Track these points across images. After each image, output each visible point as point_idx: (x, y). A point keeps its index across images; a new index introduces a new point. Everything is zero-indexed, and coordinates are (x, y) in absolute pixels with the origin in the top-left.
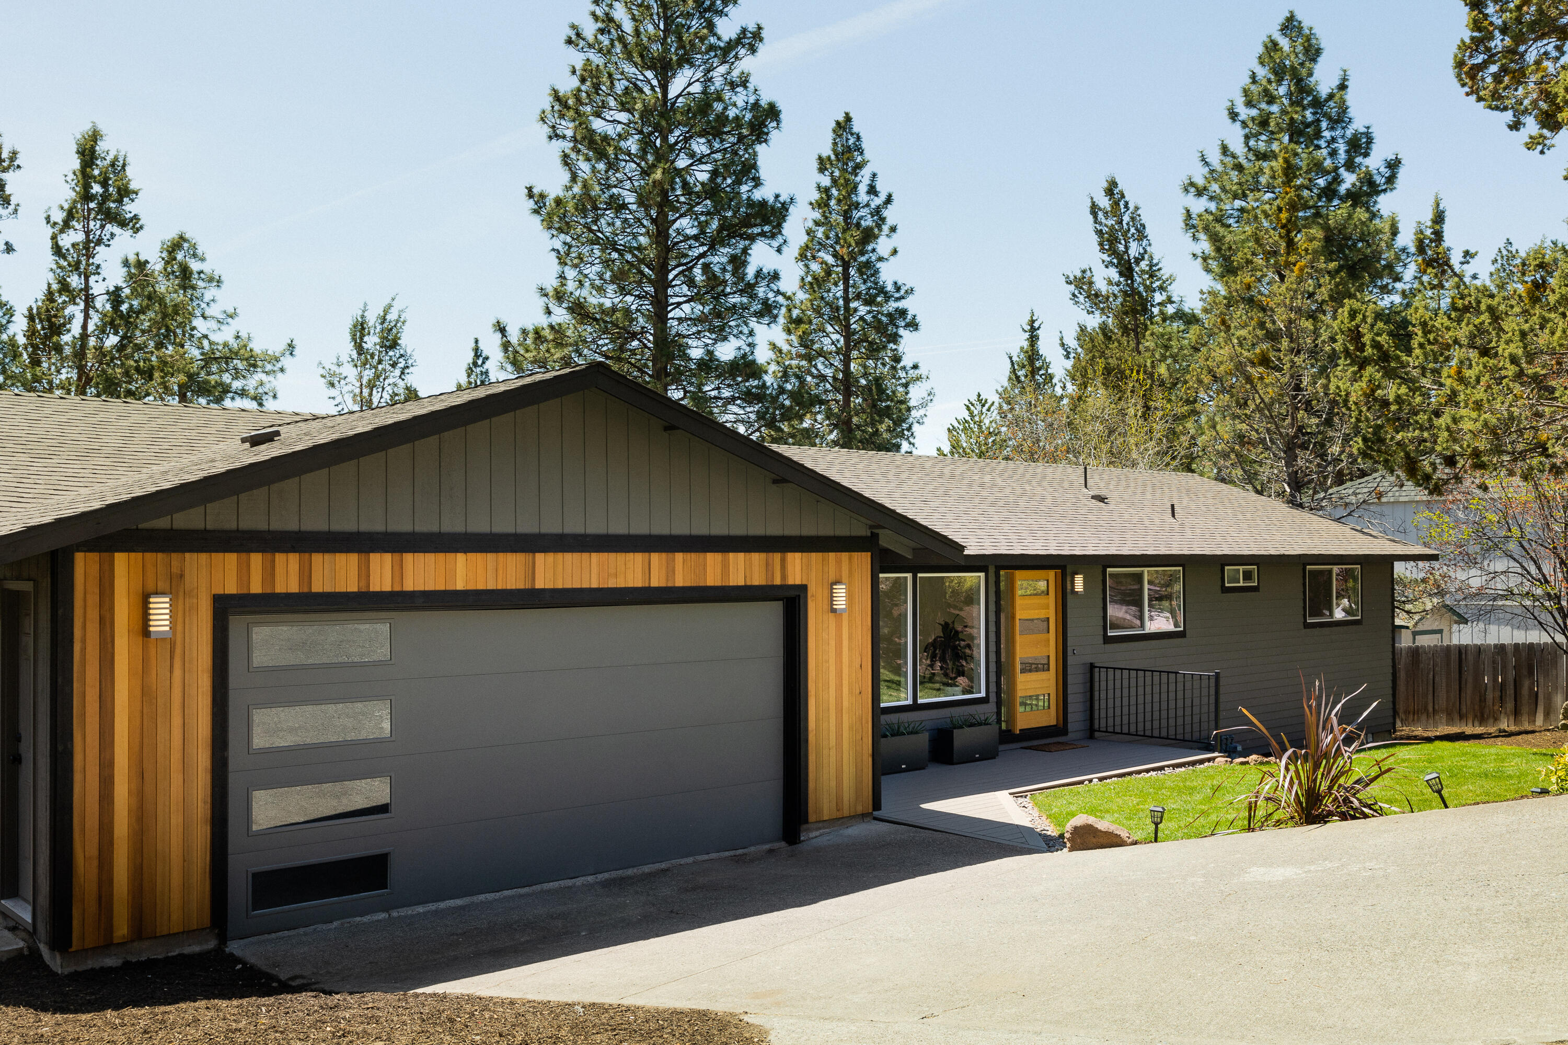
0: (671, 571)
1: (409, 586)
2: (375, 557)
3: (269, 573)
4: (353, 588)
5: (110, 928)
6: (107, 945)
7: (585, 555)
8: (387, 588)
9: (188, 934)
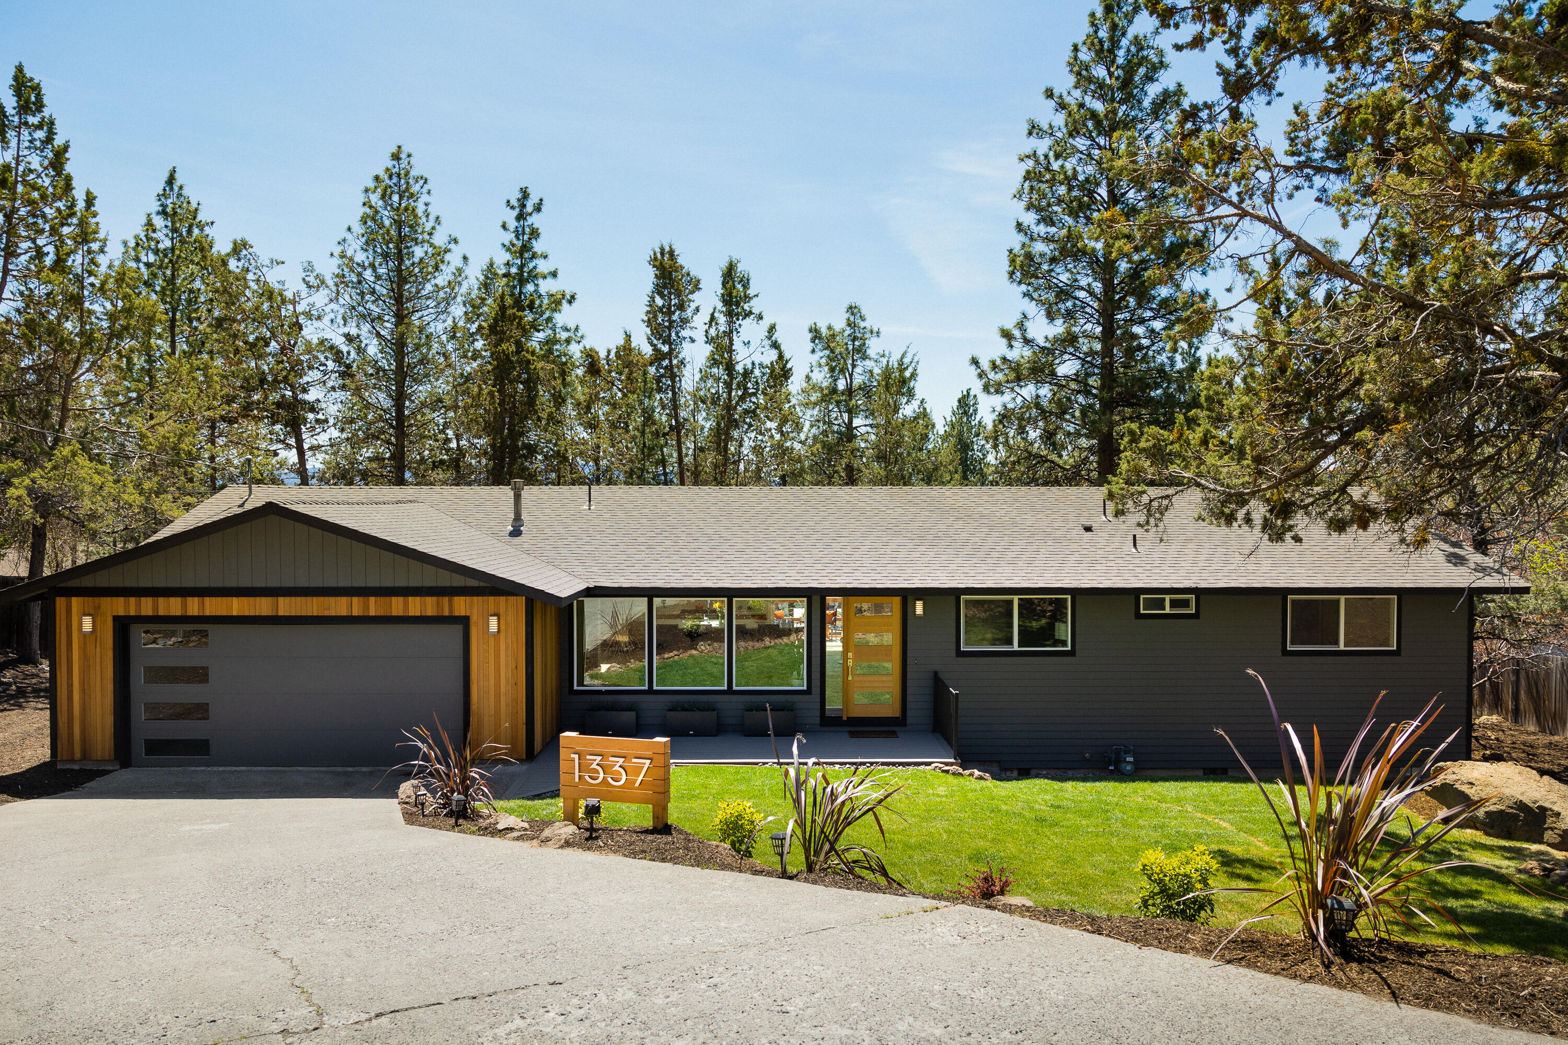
0: (367, 607)
1: (207, 613)
2: (190, 599)
3: (139, 606)
4: (179, 613)
5: (73, 754)
6: (72, 761)
7: (309, 599)
8: (196, 614)
9: (103, 761)
